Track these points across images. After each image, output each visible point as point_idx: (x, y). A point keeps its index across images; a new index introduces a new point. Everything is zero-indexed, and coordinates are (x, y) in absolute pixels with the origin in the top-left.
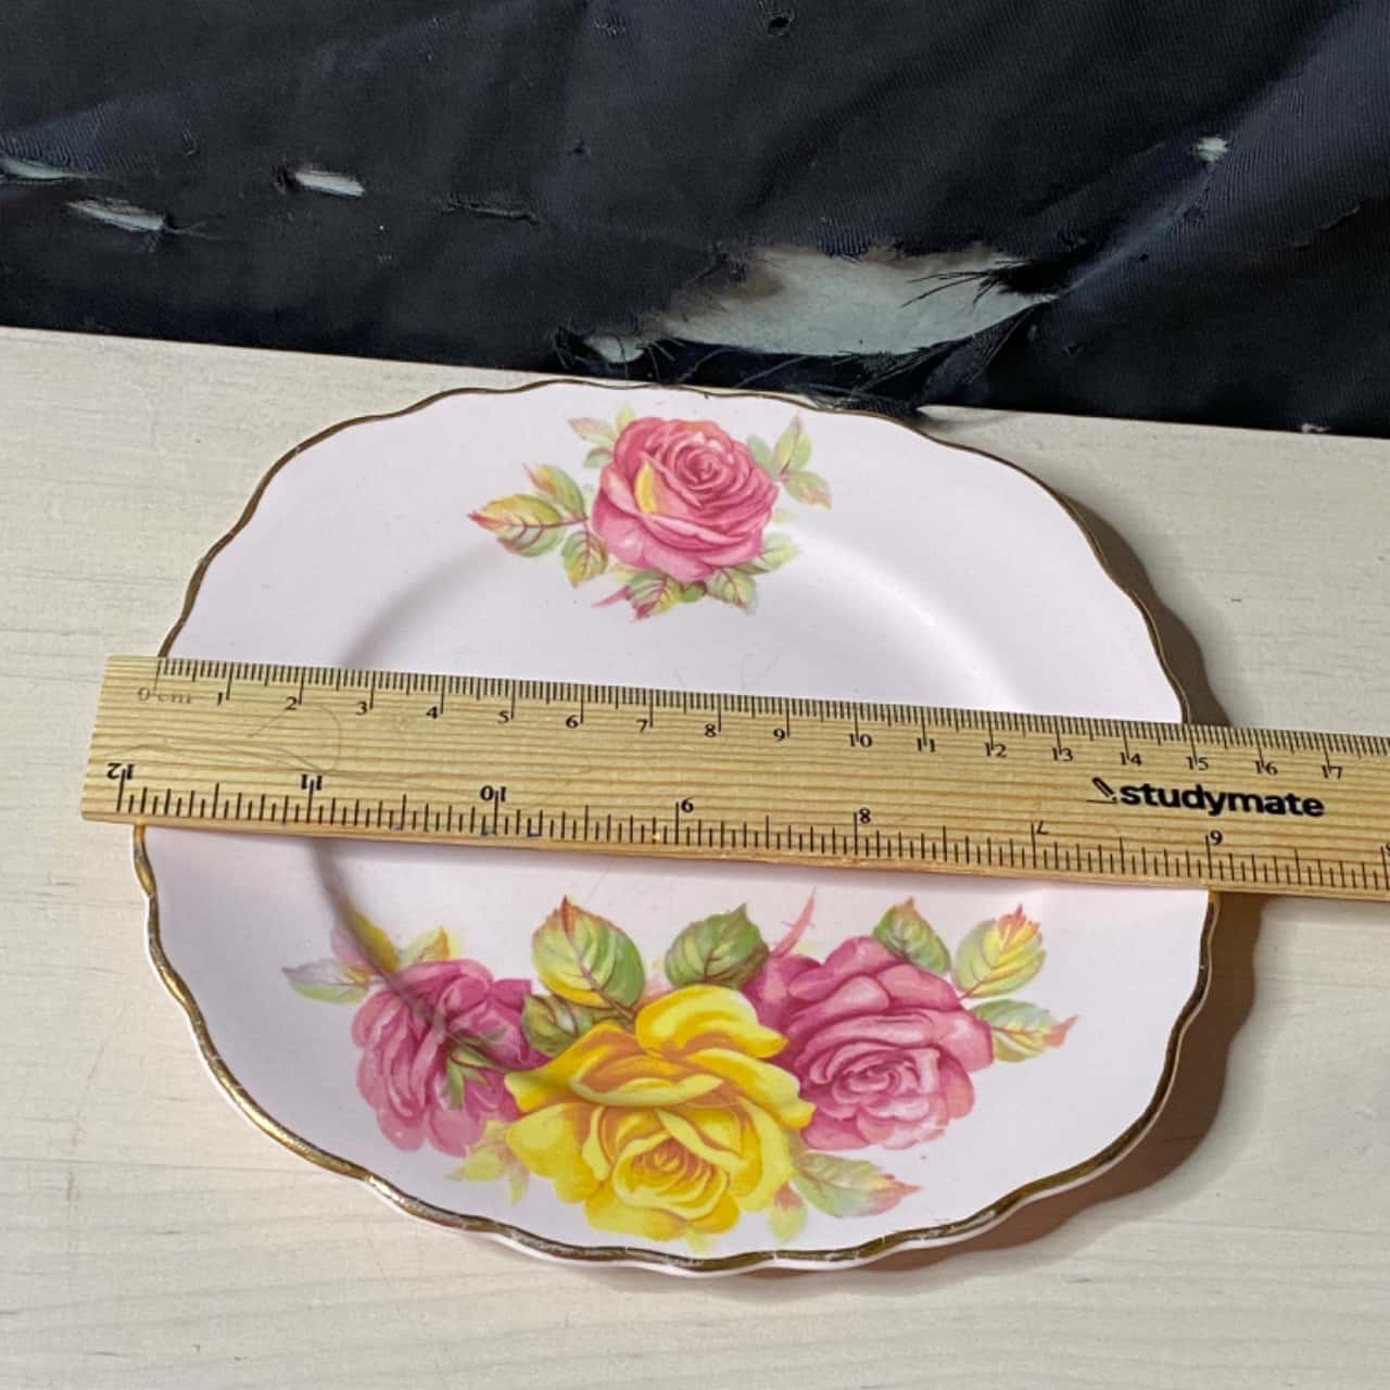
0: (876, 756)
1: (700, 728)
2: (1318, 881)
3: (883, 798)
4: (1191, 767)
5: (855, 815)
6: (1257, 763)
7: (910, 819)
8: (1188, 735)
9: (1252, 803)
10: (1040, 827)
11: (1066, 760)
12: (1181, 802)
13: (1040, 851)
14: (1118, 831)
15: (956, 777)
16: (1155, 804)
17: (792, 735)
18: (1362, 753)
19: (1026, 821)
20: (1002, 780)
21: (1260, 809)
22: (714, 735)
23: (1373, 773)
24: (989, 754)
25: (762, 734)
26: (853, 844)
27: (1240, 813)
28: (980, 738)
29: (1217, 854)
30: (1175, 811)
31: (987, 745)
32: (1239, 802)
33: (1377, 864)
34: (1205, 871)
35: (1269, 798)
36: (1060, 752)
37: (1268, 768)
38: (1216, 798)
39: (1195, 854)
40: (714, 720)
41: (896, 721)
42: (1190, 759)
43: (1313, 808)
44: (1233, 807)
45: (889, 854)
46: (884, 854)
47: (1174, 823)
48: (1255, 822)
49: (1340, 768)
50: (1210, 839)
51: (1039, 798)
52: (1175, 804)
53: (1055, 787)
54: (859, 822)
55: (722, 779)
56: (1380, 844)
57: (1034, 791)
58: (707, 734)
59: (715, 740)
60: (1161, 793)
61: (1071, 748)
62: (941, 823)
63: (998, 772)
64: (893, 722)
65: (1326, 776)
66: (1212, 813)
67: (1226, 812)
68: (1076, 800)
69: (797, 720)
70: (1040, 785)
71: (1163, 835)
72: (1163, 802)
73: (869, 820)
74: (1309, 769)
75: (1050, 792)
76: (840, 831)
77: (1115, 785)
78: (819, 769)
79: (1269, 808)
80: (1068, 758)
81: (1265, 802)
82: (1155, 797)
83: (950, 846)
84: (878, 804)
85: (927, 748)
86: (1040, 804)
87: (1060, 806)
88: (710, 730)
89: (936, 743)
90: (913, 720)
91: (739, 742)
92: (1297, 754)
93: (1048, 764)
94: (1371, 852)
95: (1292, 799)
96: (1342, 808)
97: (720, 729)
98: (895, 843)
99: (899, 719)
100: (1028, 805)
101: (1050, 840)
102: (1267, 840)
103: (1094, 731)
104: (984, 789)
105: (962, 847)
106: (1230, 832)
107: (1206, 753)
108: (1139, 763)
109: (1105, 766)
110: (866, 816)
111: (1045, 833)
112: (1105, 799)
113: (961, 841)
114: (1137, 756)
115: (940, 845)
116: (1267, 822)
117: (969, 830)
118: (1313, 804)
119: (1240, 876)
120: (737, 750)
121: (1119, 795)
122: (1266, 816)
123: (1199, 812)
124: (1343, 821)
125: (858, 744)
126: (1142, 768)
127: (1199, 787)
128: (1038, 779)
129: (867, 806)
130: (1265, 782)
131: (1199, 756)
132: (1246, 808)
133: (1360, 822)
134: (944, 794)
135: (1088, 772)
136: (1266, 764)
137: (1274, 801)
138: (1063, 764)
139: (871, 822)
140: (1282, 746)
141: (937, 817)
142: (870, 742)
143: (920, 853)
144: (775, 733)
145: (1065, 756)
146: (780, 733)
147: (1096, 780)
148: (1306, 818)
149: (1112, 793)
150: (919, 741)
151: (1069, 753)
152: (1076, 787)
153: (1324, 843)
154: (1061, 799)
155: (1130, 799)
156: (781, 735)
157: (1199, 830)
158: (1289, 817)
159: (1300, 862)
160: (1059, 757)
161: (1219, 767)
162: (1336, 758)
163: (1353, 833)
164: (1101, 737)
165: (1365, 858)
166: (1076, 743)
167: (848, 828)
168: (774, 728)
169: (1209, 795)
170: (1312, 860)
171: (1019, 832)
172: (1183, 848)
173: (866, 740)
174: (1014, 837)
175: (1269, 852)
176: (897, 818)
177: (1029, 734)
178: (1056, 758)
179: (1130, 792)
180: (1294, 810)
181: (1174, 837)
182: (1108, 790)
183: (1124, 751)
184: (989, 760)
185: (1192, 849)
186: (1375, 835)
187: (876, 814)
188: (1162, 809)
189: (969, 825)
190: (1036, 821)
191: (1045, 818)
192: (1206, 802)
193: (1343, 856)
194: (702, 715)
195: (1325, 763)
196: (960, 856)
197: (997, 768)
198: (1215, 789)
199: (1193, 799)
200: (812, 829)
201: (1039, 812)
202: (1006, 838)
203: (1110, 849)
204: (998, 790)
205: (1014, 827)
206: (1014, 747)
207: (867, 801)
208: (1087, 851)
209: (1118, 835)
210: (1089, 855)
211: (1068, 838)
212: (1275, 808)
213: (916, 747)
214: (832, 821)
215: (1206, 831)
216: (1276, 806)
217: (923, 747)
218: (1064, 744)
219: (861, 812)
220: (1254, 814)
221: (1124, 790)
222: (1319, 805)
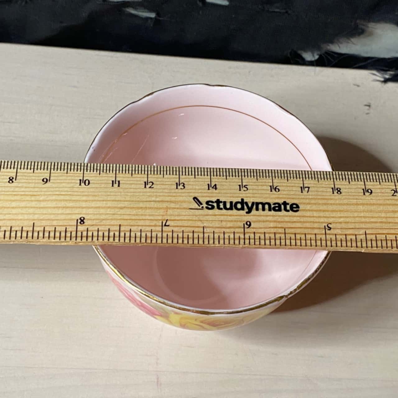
0: (92, 190)
1: (7, 179)
2: (294, 244)
3: (90, 211)
4: (240, 190)
5: (77, 220)
6: (271, 186)
7: (104, 221)
8: (240, 174)
9: (267, 207)
10: (166, 223)
11: (181, 189)
12: (234, 208)
13: (165, 235)
14: (203, 223)
15: (129, 199)
16: (221, 209)
17: (51, 181)
18: (320, 179)
19: (160, 220)
20: (150, 200)
21: (270, 210)
22: (13, 182)
23: (324, 189)
24: (145, 187)
25: (37, 181)
26: (75, 235)
27: (260, 212)
28: (142, 179)
29: (248, 233)
30: (230, 212)
31: (145, 182)
32: (260, 206)
33: (322, 234)
34: (242, 241)
35: (275, 204)
36: (179, 185)
37: (275, 189)
38: (250, 205)
39: (238, 233)
40: (14, 175)
41: (103, 172)
42: (240, 186)
43: (295, 208)
44: (257, 209)
45: (92, 240)
46: (90, 239)
47: (230, 218)
48: (267, 216)
49: (309, 188)
50: (246, 225)
51: (167, 208)
52: (231, 208)
53: (175, 202)
54: (79, 224)
55: (14, 204)
56: (324, 224)
57: (165, 205)
58: (9, 182)
59: (13, 185)
60: (225, 203)
61: (185, 183)
62: (119, 223)
63: (149, 196)
64: (101, 172)
65: (302, 192)
66: (247, 213)
67: (254, 212)
68: (184, 208)
69: (55, 173)
70: (168, 201)
71: (224, 224)
72: (225, 208)
73: (84, 223)
74: (294, 189)
75: (173, 205)
76: (69, 229)
77: (203, 200)
78: (62, 197)
79: (274, 209)
80: (183, 187)
81: (272, 206)
82: (222, 206)
83: (122, 234)
84: (88, 214)
85: (116, 185)
86: (167, 211)
87: (176, 212)
88: (11, 180)
89: (121, 182)
90: (111, 171)
91: (25, 185)
92: (289, 181)
93: (173, 191)
94: (319, 228)
95: (285, 204)
96: (308, 207)
97: (16, 180)
98: (95, 234)
99: (105, 171)
100: (161, 212)
101: (170, 229)
102: (272, 225)
103: (196, 174)
104: (141, 205)
105: (128, 234)
106: (254, 222)
107: (248, 182)
108: (216, 189)
109: (200, 191)
110: (82, 221)
111: (168, 226)
112: (199, 207)
113: (127, 231)
114: (215, 185)
115: (117, 234)
116: (273, 216)
117: (132, 226)
118: (294, 206)
119: (258, 243)
120: (23, 189)
121: (205, 205)
122: (273, 212)
123: (242, 212)
124: (308, 214)
125: (83, 184)
126: (217, 191)
127: (242, 200)
128: (167, 199)
129: (83, 216)
130: (274, 196)
131: (244, 184)
132: (264, 209)
133: (315, 214)
134: (121, 208)
135: (191, 194)
136: (274, 187)
137: (277, 205)
138: (180, 191)
139: (85, 224)
140: (283, 178)
141: (117, 219)
142: (89, 183)
143: (107, 238)
144: (43, 180)
145: (181, 187)
146: (45, 180)
147: (195, 198)
148: (291, 213)
149: (201, 204)
150: (113, 181)
151: (184, 186)
152: (185, 202)
153: (299, 225)
154: (178, 208)
155: (210, 207)
156: (45, 181)
157: (241, 221)
158: (283, 213)
159: (286, 235)
160: (179, 187)
161: (253, 189)
162: (307, 183)
163: (312, 219)
164: (200, 176)
165: (316, 231)
166: (187, 180)
167: (73, 227)
168: (42, 178)
169: (247, 203)
170: (292, 234)
171: (155, 226)
172: (232, 230)
173: (87, 182)
174: (153, 228)
175: (273, 230)
176: (97, 221)
177: (165, 176)
178: (177, 188)
179: (210, 203)
180: (286, 210)
181: (229, 225)
182: (199, 203)
183: (210, 183)
184: (145, 190)
185: (237, 230)
186: (322, 220)
187: (88, 219)
188: (224, 211)
189: (132, 223)
190: (164, 220)
191: (169, 218)
192: (245, 207)
193: (306, 231)
194: (9, 172)
195: (302, 186)
196: (126, 239)
197: (148, 194)
198: (249, 200)
199: (239, 206)
200: (55, 228)
201: (166, 215)
202: (149, 229)
203: (198, 232)
204: (148, 205)
205: (154, 223)
206: (158, 183)
207: (83, 213)
208: (187, 234)
209: (202, 225)
210: (188, 235)
211: (179, 228)
212: (277, 208)
213: (111, 185)
214: (65, 224)
215: (244, 221)
216: (277, 207)
217: (114, 185)
218: (182, 181)
219: (80, 219)
220: (267, 212)
221: (207, 203)
222: (298, 206)
